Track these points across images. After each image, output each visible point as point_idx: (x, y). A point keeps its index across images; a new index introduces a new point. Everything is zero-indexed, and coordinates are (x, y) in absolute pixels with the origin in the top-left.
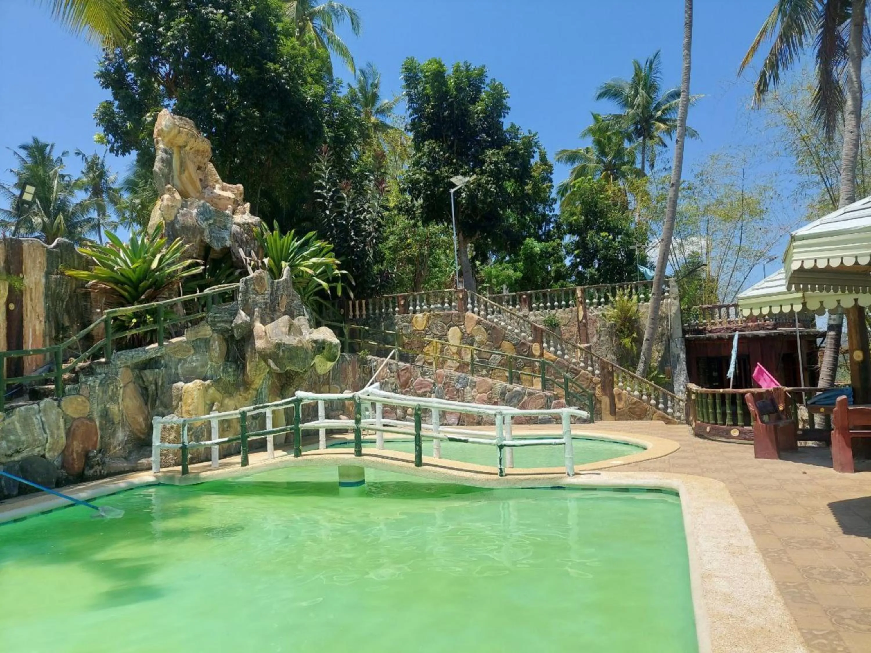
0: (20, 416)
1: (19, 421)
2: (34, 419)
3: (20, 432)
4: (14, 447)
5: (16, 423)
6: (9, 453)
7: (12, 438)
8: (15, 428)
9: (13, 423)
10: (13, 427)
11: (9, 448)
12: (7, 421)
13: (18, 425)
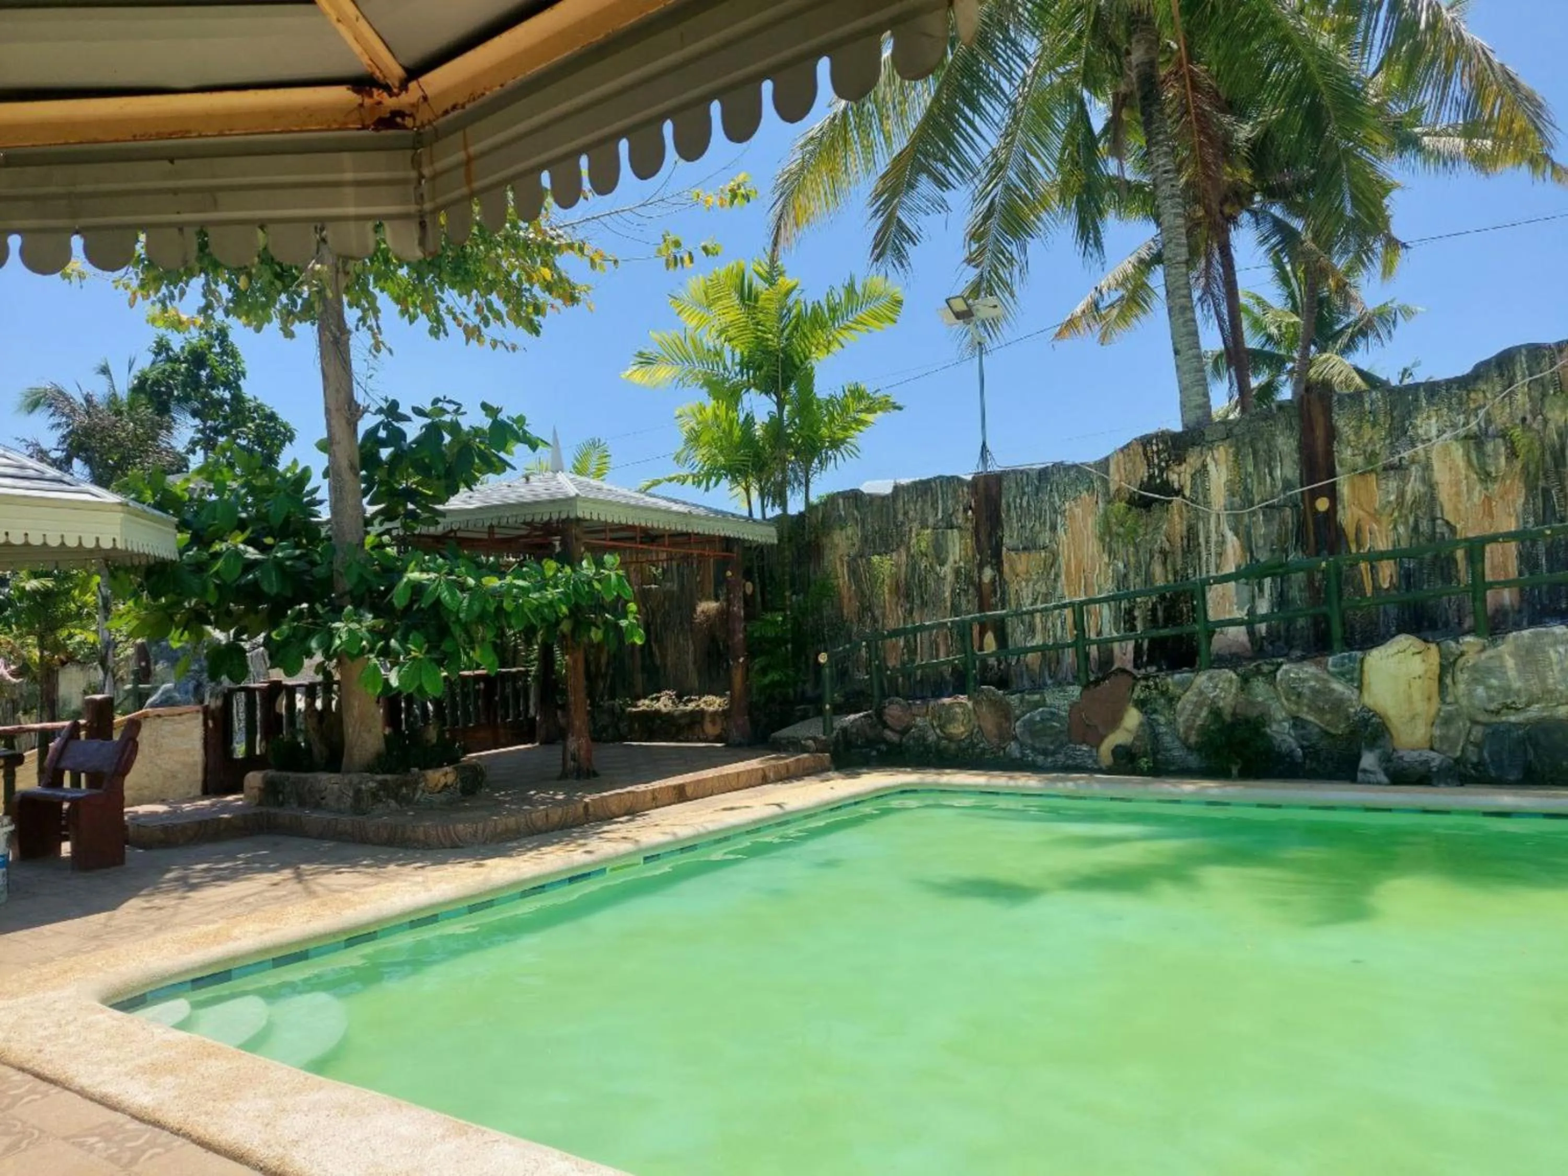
0: (1517, 647)
1: (1512, 655)
2: (1552, 653)
3: (1512, 673)
4: (1501, 699)
5: (1507, 657)
6: (1492, 707)
7: (1494, 682)
8: (1502, 666)
9: (1500, 657)
10: (1498, 664)
11: (1491, 699)
12: (1490, 652)
13: (1510, 662)
